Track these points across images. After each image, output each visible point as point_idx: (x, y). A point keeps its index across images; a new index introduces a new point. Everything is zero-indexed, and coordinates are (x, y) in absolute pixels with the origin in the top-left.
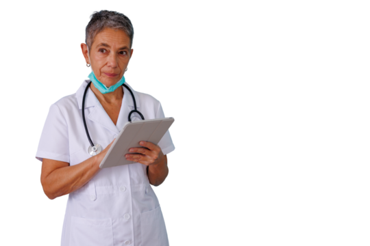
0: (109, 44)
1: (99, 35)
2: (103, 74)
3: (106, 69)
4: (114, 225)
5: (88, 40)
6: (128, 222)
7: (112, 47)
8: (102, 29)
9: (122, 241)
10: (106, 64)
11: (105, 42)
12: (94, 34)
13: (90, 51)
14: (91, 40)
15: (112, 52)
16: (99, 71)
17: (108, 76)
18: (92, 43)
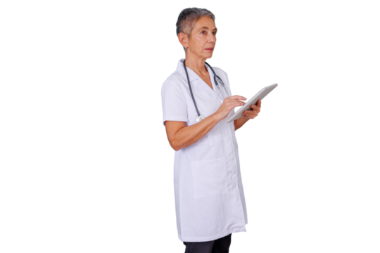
0: (208, 27)
1: (198, 23)
2: (205, 51)
3: (208, 46)
4: (227, 162)
5: (186, 29)
6: (233, 159)
7: (210, 29)
8: (198, 18)
9: (231, 172)
10: (207, 41)
11: (205, 26)
12: (194, 23)
13: (189, 36)
14: (189, 29)
15: (210, 33)
16: (201, 49)
17: (208, 51)
18: (192, 29)
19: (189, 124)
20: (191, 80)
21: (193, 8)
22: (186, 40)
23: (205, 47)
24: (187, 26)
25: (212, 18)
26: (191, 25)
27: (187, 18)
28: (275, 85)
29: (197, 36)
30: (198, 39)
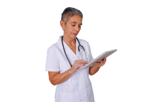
0: (76, 22)
1: (71, 18)
2: (72, 34)
3: (74, 32)
4: (80, 94)
5: (65, 19)
6: (84, 93)
7: (78, 23)
8: (73, 15)
9: (83, 100)
10: (74, 30)
11: (75, 21)
12: (69, 17)
13: (66, 24)
14: (66, 20)
15: (77, 25)
16: (70, 33)
17: (74, 35)
18: (68, 21)
19: (61, 73)
20: (65, 47)
21: (72, 8)
22: (64, 25)
23: (72, 32)
24: (66, 18)
25: (81, 16)
26: (68, 18)
27: (67, 13)
28: (115, 50)
29: (69, 25)
30: (70, 27)
